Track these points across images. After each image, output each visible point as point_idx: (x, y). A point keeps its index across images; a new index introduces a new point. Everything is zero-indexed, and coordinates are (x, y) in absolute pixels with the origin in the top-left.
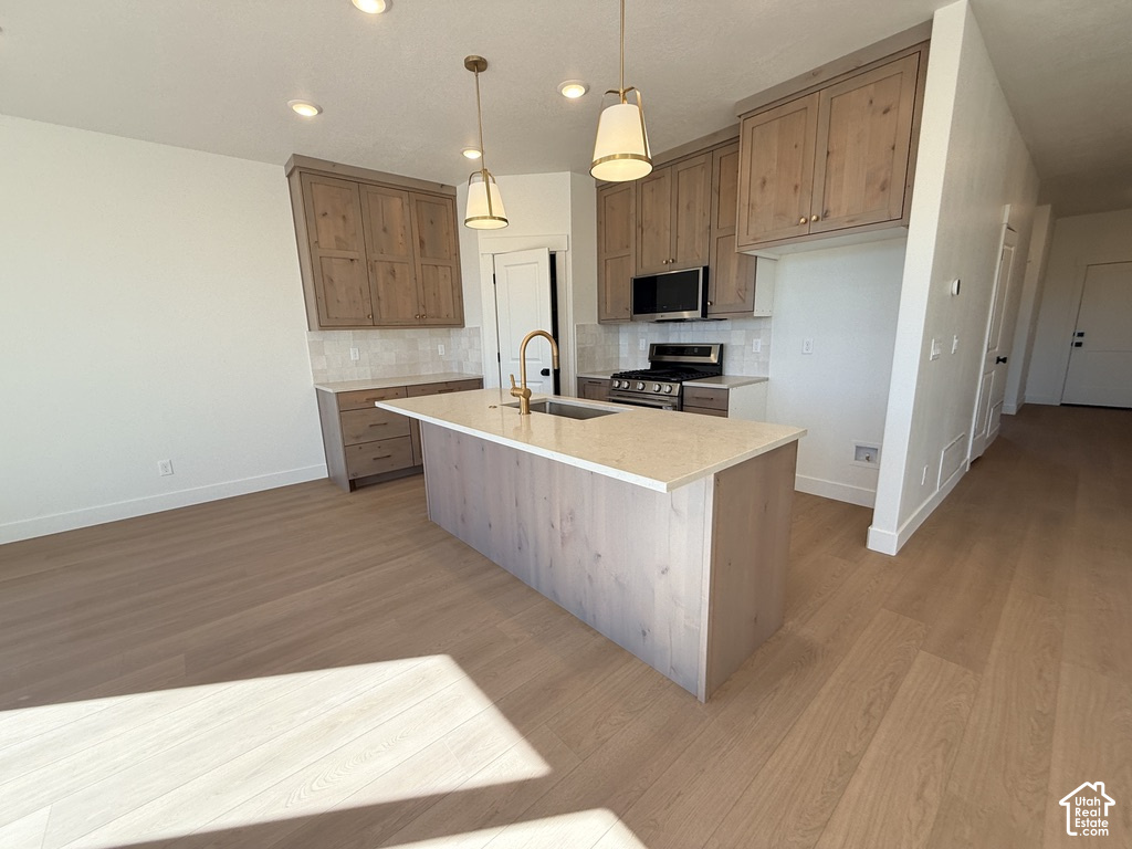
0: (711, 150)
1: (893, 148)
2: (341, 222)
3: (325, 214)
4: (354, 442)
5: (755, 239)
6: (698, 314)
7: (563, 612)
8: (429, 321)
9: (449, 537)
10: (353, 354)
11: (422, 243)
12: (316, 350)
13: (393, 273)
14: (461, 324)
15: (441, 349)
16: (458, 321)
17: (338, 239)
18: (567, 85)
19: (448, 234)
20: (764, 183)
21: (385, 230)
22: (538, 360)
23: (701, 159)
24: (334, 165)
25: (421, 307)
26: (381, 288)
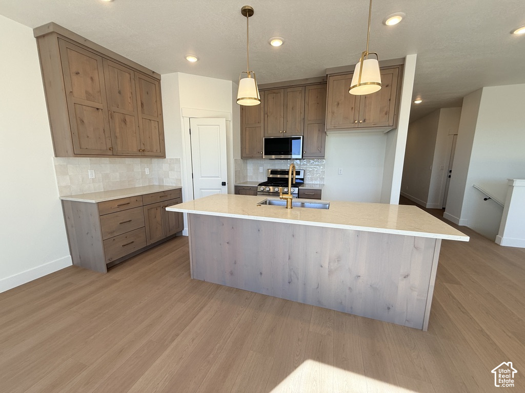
0: (305, 86)
1: (390, 100)
2: (89, 81)
3: (77, 73)
4: (109, 236)
5: (334, 127)
6: (300, 157)
7: (328, 310)
8: (147, 153)
9: (218, 287)
10: (91, 174)
11: (142, 104)
12: (61, 172)
13: (125, 121)
14: (164, 156)
15: (147, 171)
16: (161, 154)
17: (87, 92)
18: (275, 39)
19: (156, 101)
20: (338, 104)
21: (120, 92)
22: (218, 177)
23: (300, 89)
24: (86, 40)
25: (142, 146)
26: (118, 130)
